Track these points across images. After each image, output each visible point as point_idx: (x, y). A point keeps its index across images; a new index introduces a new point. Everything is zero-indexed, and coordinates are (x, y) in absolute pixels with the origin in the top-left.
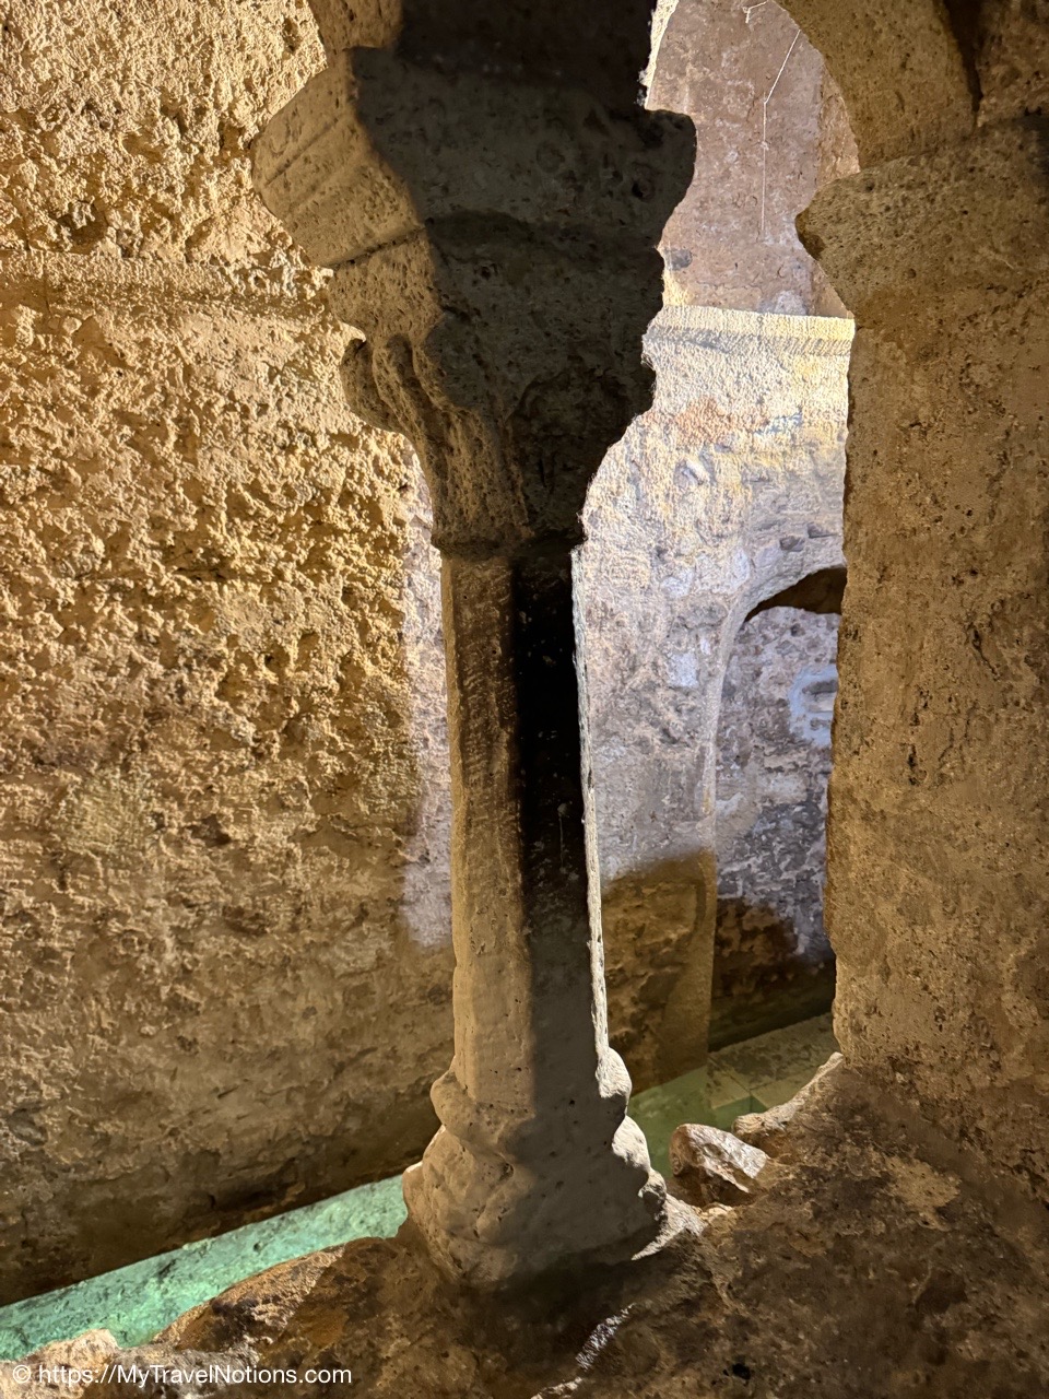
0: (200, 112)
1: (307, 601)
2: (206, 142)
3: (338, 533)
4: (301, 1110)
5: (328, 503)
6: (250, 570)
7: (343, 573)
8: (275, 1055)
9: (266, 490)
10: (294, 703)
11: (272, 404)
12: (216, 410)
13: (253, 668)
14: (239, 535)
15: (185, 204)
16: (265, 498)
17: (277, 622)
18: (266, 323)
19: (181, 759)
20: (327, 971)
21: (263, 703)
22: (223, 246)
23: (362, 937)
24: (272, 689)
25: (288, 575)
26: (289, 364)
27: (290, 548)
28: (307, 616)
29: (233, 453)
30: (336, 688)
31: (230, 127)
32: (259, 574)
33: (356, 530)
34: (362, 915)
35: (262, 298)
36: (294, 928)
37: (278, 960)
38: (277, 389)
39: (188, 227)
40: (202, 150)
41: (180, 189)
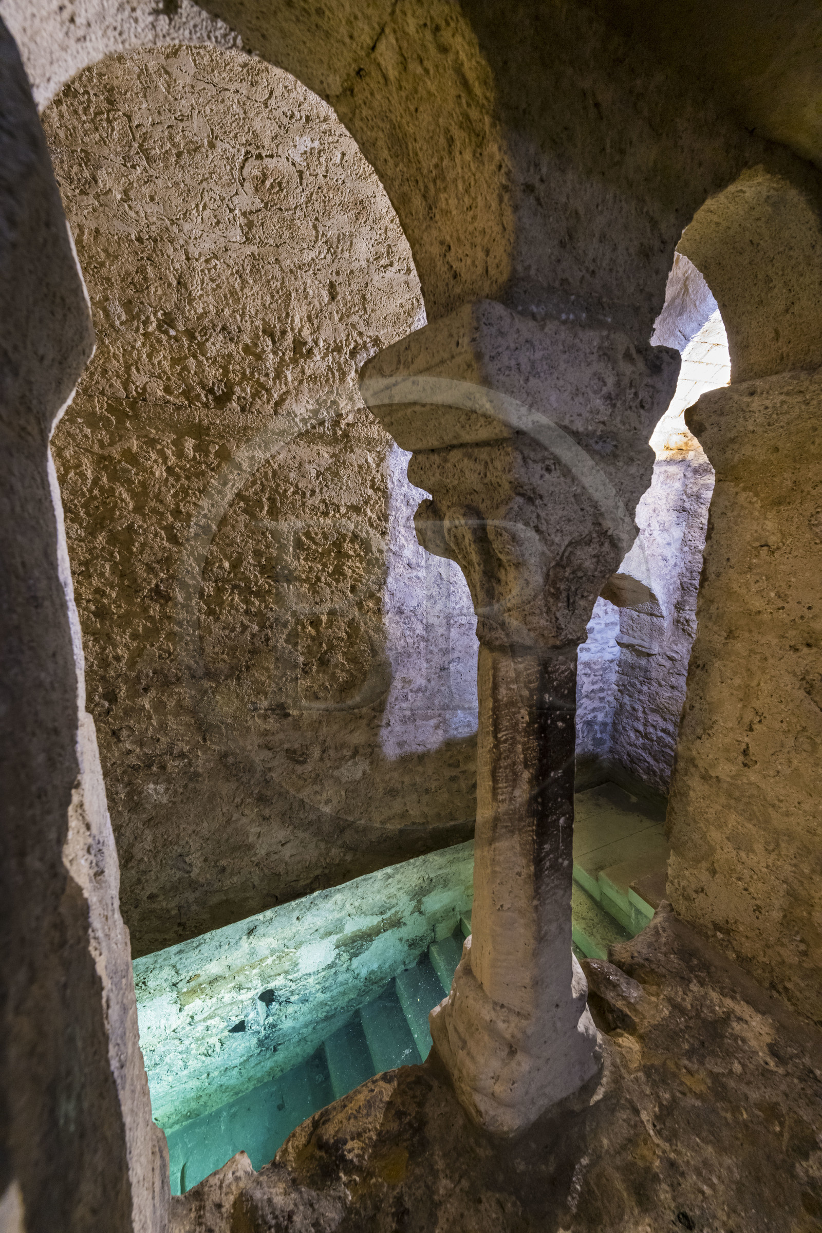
0: (284, 332)
1: (332, 592)
2: (286, 350)
3: (349, 557)
4: (323, 851)
5: (344, 541)
6: (304, 576)
7: (351, 577)
8: (310, 824)
9: (313, 535)
10: (324, 645)
11: (318, 491)
12: (289, 493)
13: (304, 627)
14: (299, 558)
15: (275, 383)
16: (313, 540)
17: (317, 603)
18: (316, 448)
19: (266, 674)
20: (338, 780)
21: (309, 646)
22: (294, 406)
23: (356, 764)
24: (313, 639)
25: (323, 579)
26: (327, 469)
27: (325, 565)
28: (332, 601)
29: (297, 517)
30: (346, 637)
31: (299, 341)
32: (308, 578)
33: (359, 555)
34: (356, 752)
35: (314, 434)
36: (321, 759)
37: (313, 775)
38: (320, 483)
39: (275, 396)
40: (284, 354)
41: (272, 375)
